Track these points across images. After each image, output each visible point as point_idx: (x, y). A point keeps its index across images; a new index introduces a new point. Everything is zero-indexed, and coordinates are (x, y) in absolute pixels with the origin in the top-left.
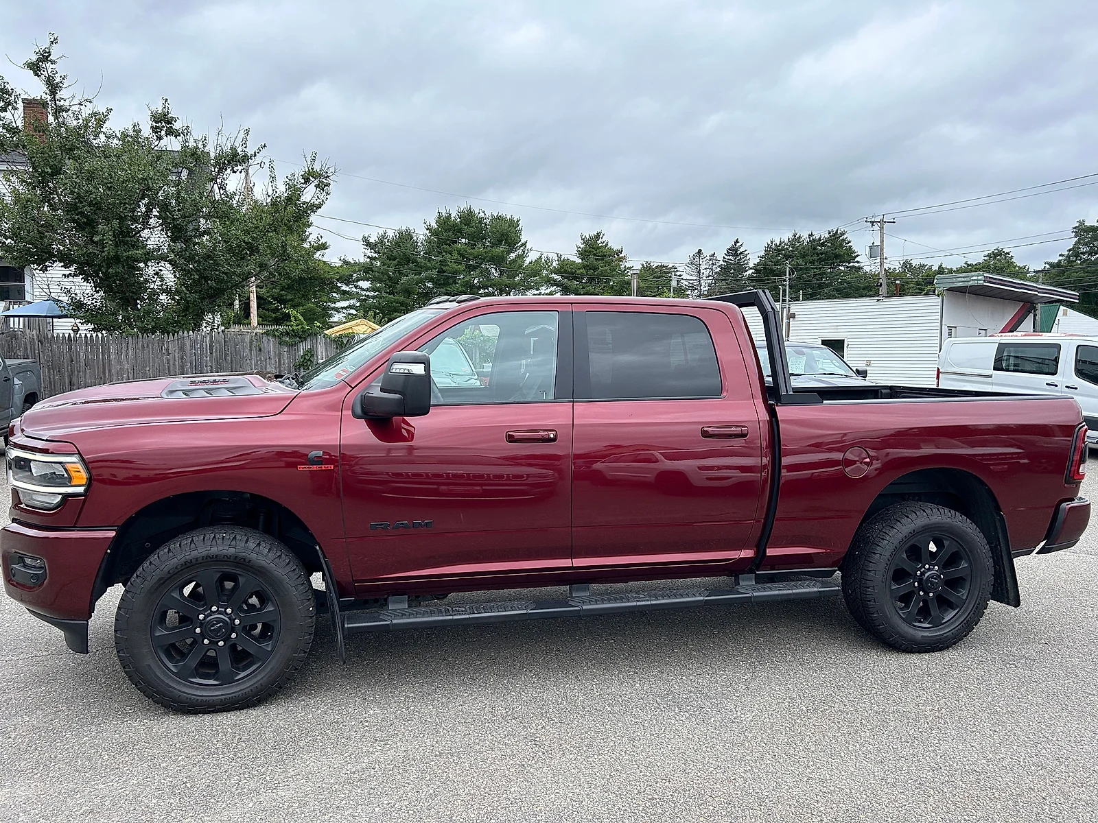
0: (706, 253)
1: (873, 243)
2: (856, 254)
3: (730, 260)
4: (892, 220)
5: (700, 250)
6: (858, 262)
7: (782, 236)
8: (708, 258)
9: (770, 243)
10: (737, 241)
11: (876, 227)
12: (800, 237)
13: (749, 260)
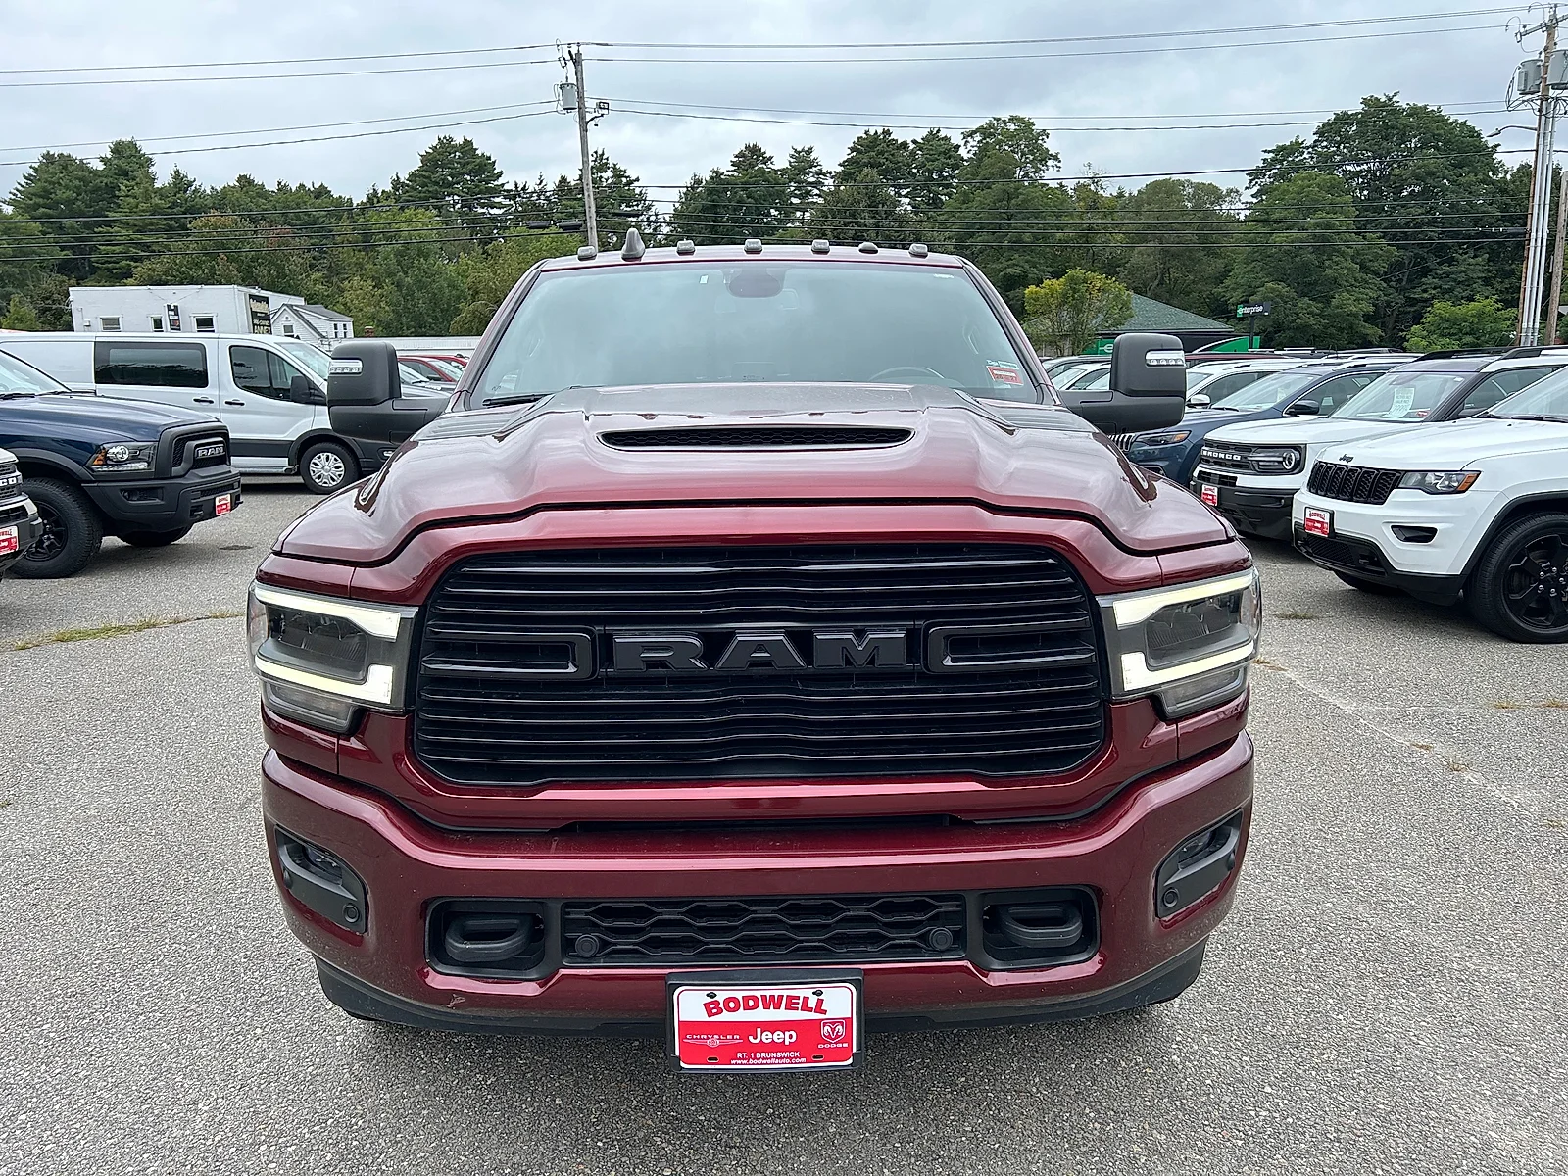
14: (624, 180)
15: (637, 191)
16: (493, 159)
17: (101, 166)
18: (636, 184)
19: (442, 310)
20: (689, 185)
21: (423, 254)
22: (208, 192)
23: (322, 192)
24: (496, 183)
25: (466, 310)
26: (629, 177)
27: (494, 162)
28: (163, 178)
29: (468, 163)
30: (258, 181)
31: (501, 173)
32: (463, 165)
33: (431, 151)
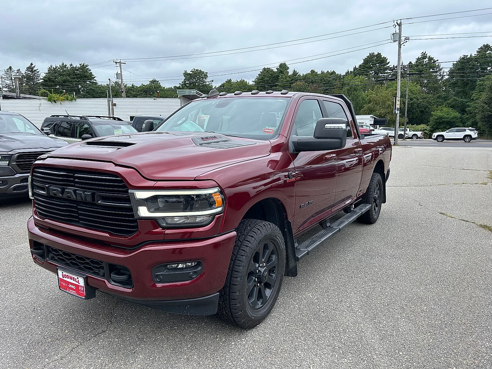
0: (15, 69)
1: (117, 72)
2: (94, 76)
3: (29, 73)
4: (124, 63)
5: (10, 68)
6: (95, 80)
7: (57, 64)
8: (16, 71)
9: (50, 67)
10: (32, 64)
11: (118, 65)
12: (66, 65)
13: (40, 74)
14: (432, 61)
15: (437, 64)
16: (387, 58)
17: (276, 70)
18: (437, 62)
19: (359, 107)
20: (458, 61)
21: (355, 90)
22: (302, 75)
23: (334, 73)
24: (387, 66)
25: (366, 106)
26: (434, 60)
27: (387, 59)
28: (291, 72)
29: (378, 60)
30: (316, 71)
31: (389, 62)
32: (376, 61)
33: (367, 58)
